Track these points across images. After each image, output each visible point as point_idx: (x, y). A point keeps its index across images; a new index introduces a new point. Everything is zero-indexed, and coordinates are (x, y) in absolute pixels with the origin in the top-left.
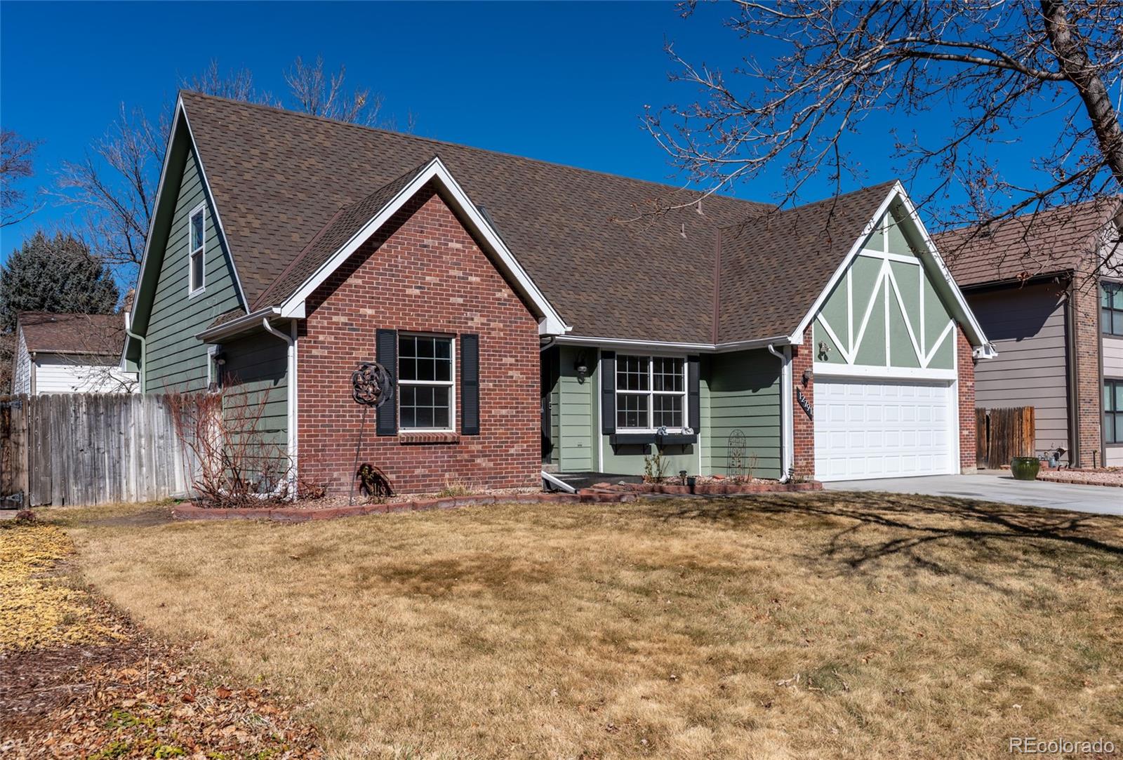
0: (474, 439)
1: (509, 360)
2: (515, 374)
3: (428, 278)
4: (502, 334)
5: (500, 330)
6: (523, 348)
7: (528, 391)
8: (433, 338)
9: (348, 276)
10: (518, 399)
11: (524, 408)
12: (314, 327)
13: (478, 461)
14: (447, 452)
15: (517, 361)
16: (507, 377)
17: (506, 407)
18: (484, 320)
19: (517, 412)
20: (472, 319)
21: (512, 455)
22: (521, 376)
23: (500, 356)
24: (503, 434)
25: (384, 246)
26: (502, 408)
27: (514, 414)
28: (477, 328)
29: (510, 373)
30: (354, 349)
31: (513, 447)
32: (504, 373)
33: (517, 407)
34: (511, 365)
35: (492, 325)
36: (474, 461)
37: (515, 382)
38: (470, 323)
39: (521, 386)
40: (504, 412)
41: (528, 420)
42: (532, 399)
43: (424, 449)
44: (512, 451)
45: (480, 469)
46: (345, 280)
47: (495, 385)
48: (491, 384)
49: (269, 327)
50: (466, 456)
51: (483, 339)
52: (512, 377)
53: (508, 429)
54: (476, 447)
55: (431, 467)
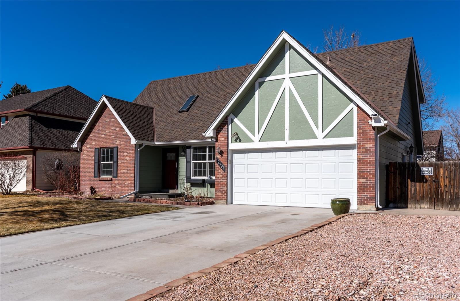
0: (116, 179)
1: (126, 154)
2: (127, 158)
3: (107, 131)
4: (124, 146)
5: (124, 144)
6: (130, 149)
7: (131, 163)
8: (105, 149)
9: (90, 134)
10: (128, 166)
11: (129, 169)
12: (84, 149)
13: (117, 186)
14: (110, 183)
15: (128, 154)
16: (125, 159)
17: (124, 169)
18: (120, 142)
19: (128, 171)
20: (117, 142)
21: (126, 185)
22: (129, 159)
23: (123, 153)
24: (124, 178)
25: (97, 124)
26: (123, 169)
27: (127, 171)
28: (118, 145)
29: (126, 158)
30: (91, 154)
31: (126, 182)
32: (125, 158)
33: (127, 169)
34: (126, 155)
35: (122, 143)
36: (116, 186)
37: (127, 161)
38: (116, 143)
39: (129, 162)
40: (124, 171)
41: (130, 174)
42: (132, 166)
43: (104, 182)
44: (126, 184)
45: (117, 189)
46: (89, 136)
47: (122, 162)
48: (121, 162)
49: (79, 150)
50: (114, 185)
51: (119, 148)
52: (127, 159)
53: (125, 176)
54: (116, 182)
55: (105, 188)
